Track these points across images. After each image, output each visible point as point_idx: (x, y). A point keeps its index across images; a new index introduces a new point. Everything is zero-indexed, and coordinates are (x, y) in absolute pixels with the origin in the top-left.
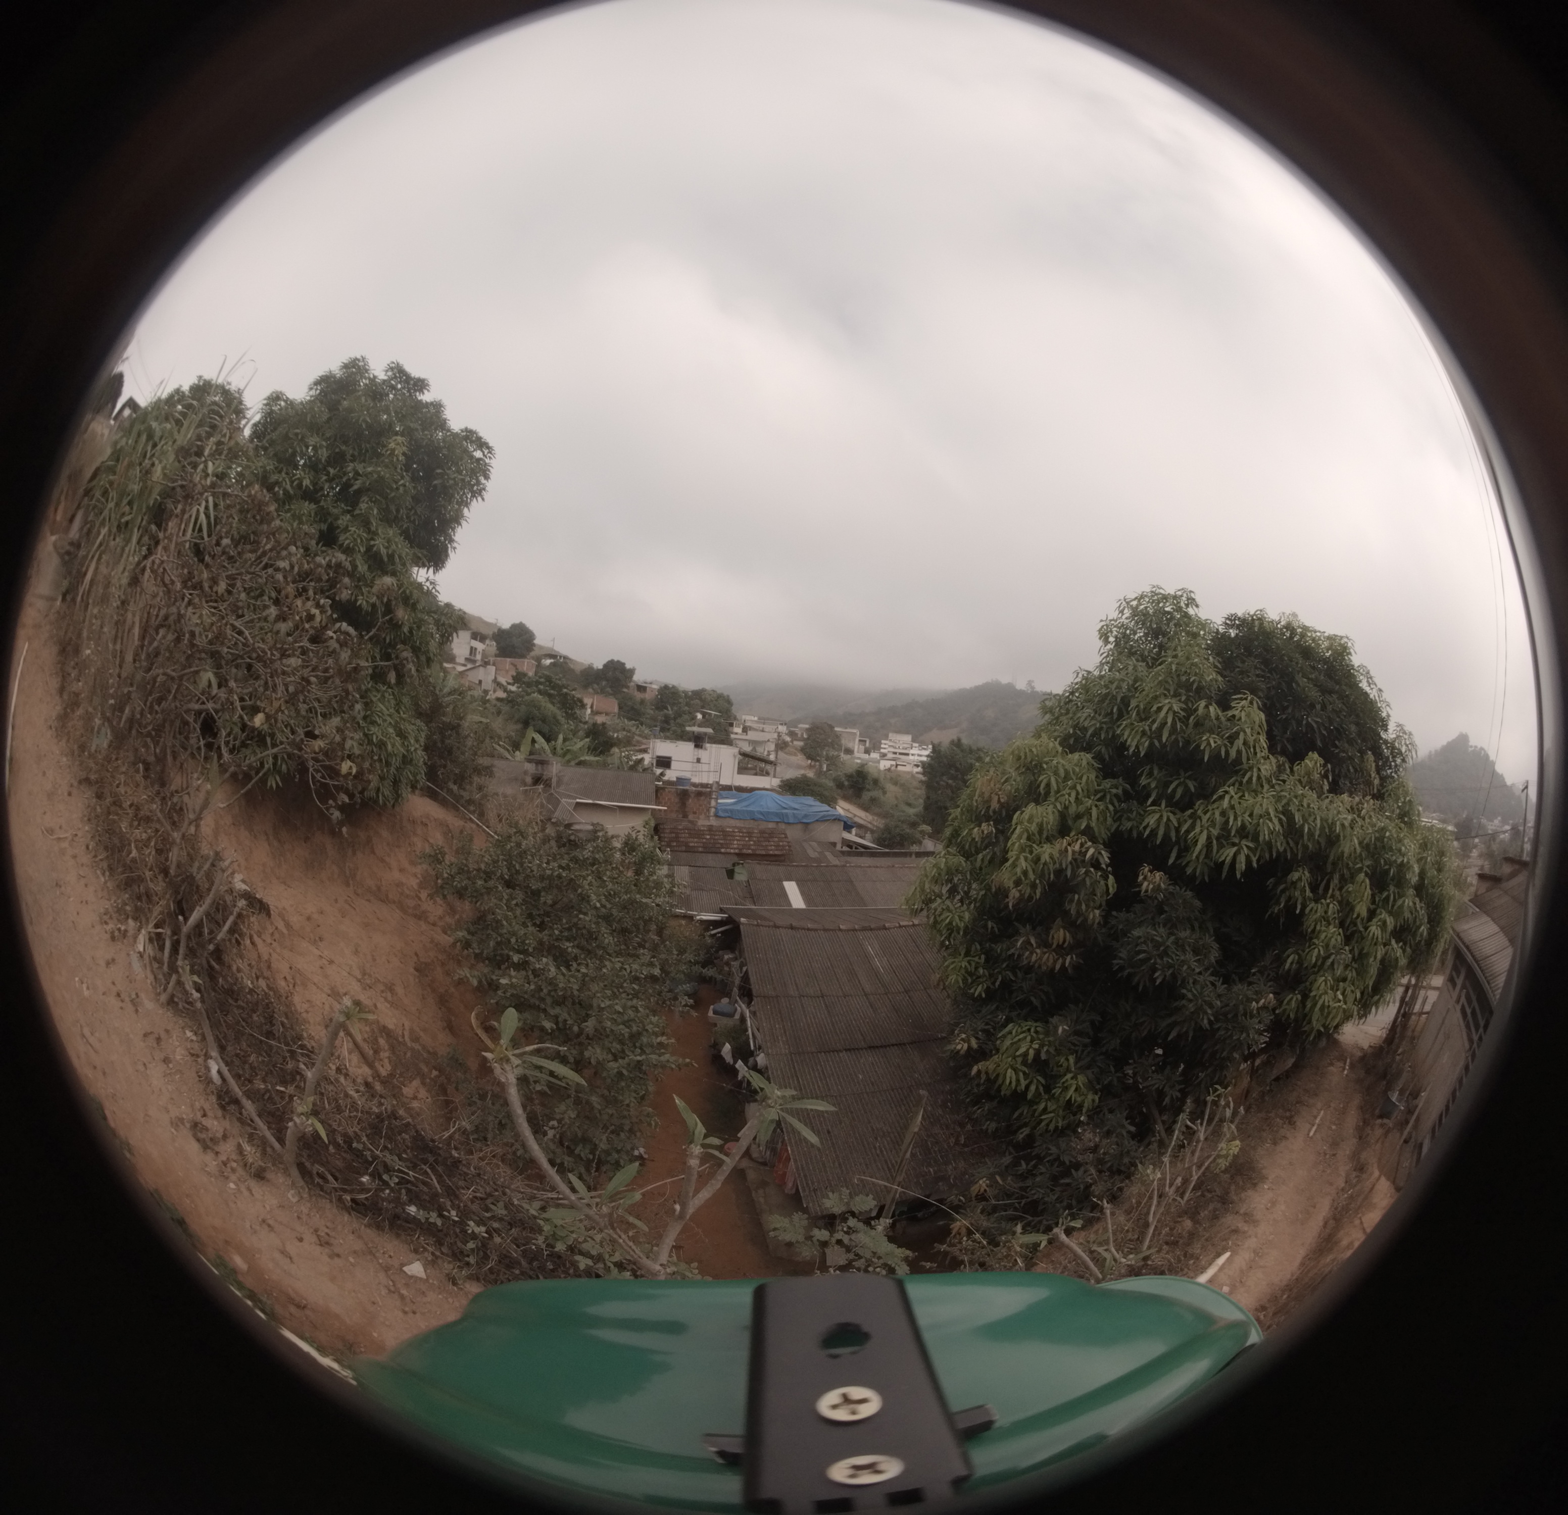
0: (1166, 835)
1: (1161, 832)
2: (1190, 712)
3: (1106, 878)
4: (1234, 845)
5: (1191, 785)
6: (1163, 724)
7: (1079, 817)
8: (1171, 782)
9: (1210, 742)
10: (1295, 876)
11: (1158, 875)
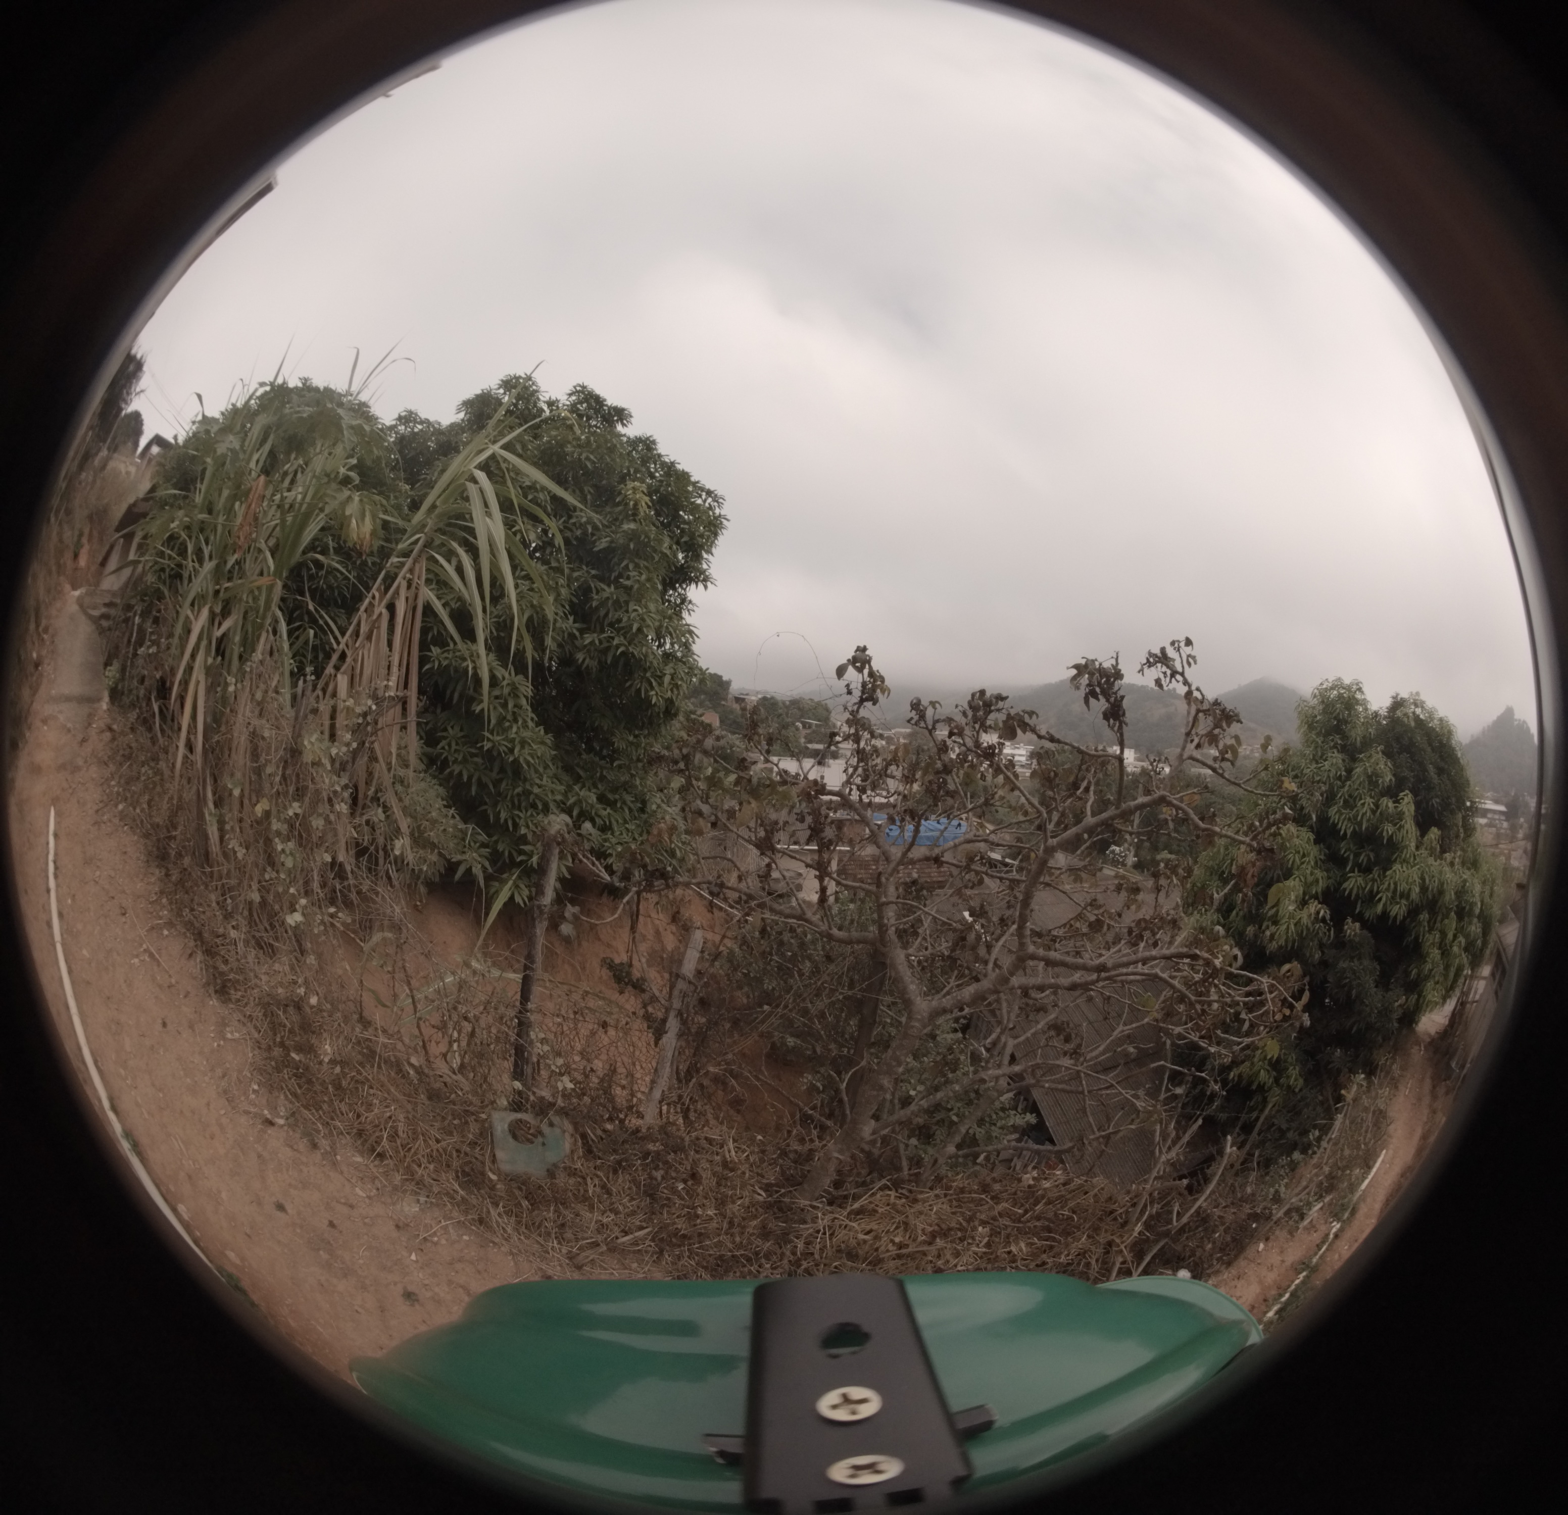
0: (1357, 895)
1: (1355, 892)
2: (1377, 806)
3: (1329, 930)
4: (1397, 903)
5: (1372, 856)
6: (1364, 814)
7: (1311, 884)
8: (1360, 854)
9: (1389, 829)
10: (1421, 917)
11: (1357, 925)
